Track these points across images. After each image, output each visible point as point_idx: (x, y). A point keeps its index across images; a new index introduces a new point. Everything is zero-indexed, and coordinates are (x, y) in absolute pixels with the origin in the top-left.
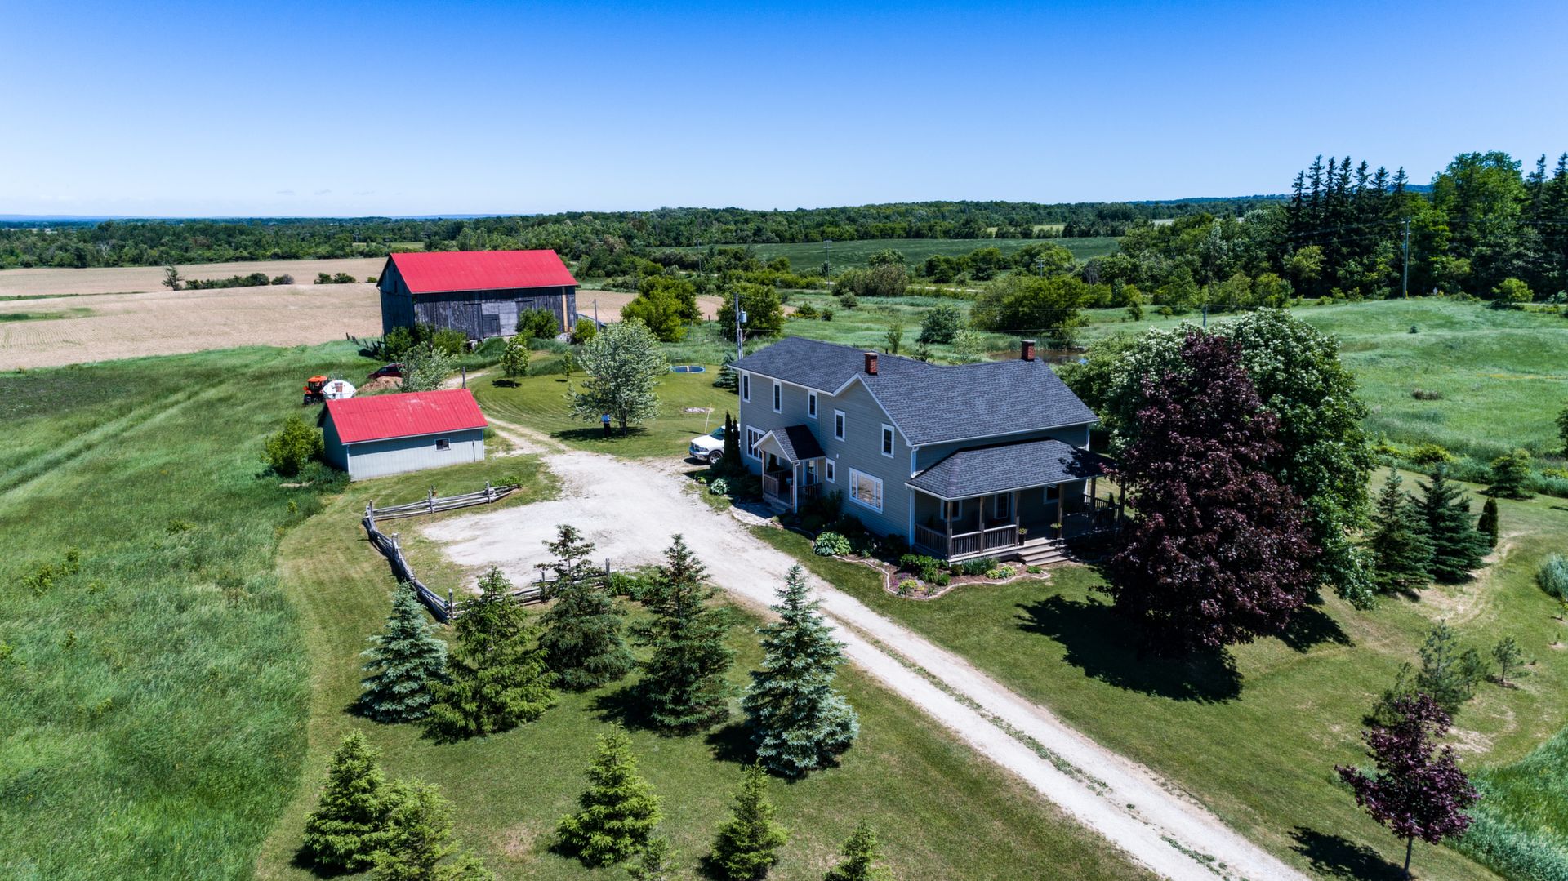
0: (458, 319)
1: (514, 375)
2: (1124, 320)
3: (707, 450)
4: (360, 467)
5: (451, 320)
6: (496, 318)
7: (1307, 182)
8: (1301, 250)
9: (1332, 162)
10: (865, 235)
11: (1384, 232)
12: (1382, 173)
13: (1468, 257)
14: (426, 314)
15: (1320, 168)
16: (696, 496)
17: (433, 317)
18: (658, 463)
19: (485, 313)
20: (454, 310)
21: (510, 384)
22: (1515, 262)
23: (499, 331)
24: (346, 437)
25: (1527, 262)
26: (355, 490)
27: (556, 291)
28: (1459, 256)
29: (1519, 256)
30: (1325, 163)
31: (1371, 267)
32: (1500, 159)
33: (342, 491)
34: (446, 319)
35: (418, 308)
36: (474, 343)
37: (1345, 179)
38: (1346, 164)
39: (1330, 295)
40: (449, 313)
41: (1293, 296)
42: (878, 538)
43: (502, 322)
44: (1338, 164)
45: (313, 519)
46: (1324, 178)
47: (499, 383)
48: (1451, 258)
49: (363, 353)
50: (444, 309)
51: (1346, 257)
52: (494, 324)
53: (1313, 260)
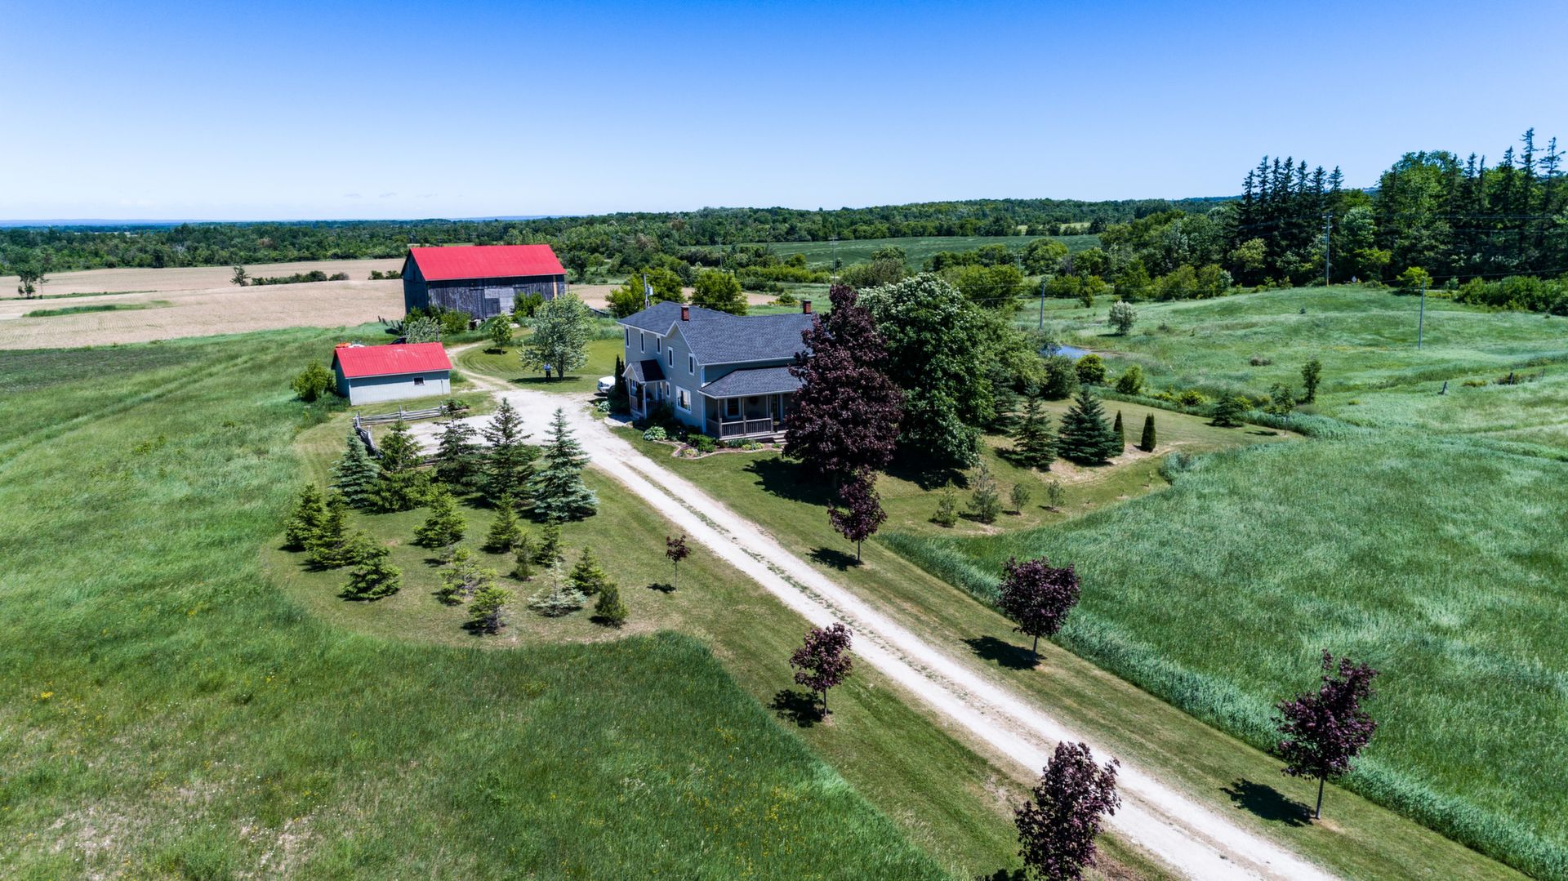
0: (465, 302)
1: (502, 345)
3: (605, 386)
4: (358, 395)
5: (459, 303)
6: (497, 301)
7: (1256, 181)
9: (1277, 162)
11: (1321, 226)
13: (1391, 248)
14: (438, 296)
15: (1267, 168)
17: (445, 300)
18: (574, 396)
19: (487, 297)
20: (461, 294)
21: (498, 352)
23: (499, 311)
24: (348, 374)
27: (548, 279)
30: (1271, 163)
31: (1305, 259)
33: (344, 411)
34: (454, 301)
35: (431, 293)
36: (478, 322)
37: (1288, 178)
38: (1289, 164)
39: (1264, 283)
40: (457, 296)
41: (1233, 285)
42: (682, 428)
43: (502, 305)
44: (1282, 164)
45: (322, 425)
46: (1270, 177)
47: (490, 351)
48: (1375, 249)
49: (388, 331)
50: (453, 293)
51: (1284, 251)
52: (495, 306)
53: (1255, 251)
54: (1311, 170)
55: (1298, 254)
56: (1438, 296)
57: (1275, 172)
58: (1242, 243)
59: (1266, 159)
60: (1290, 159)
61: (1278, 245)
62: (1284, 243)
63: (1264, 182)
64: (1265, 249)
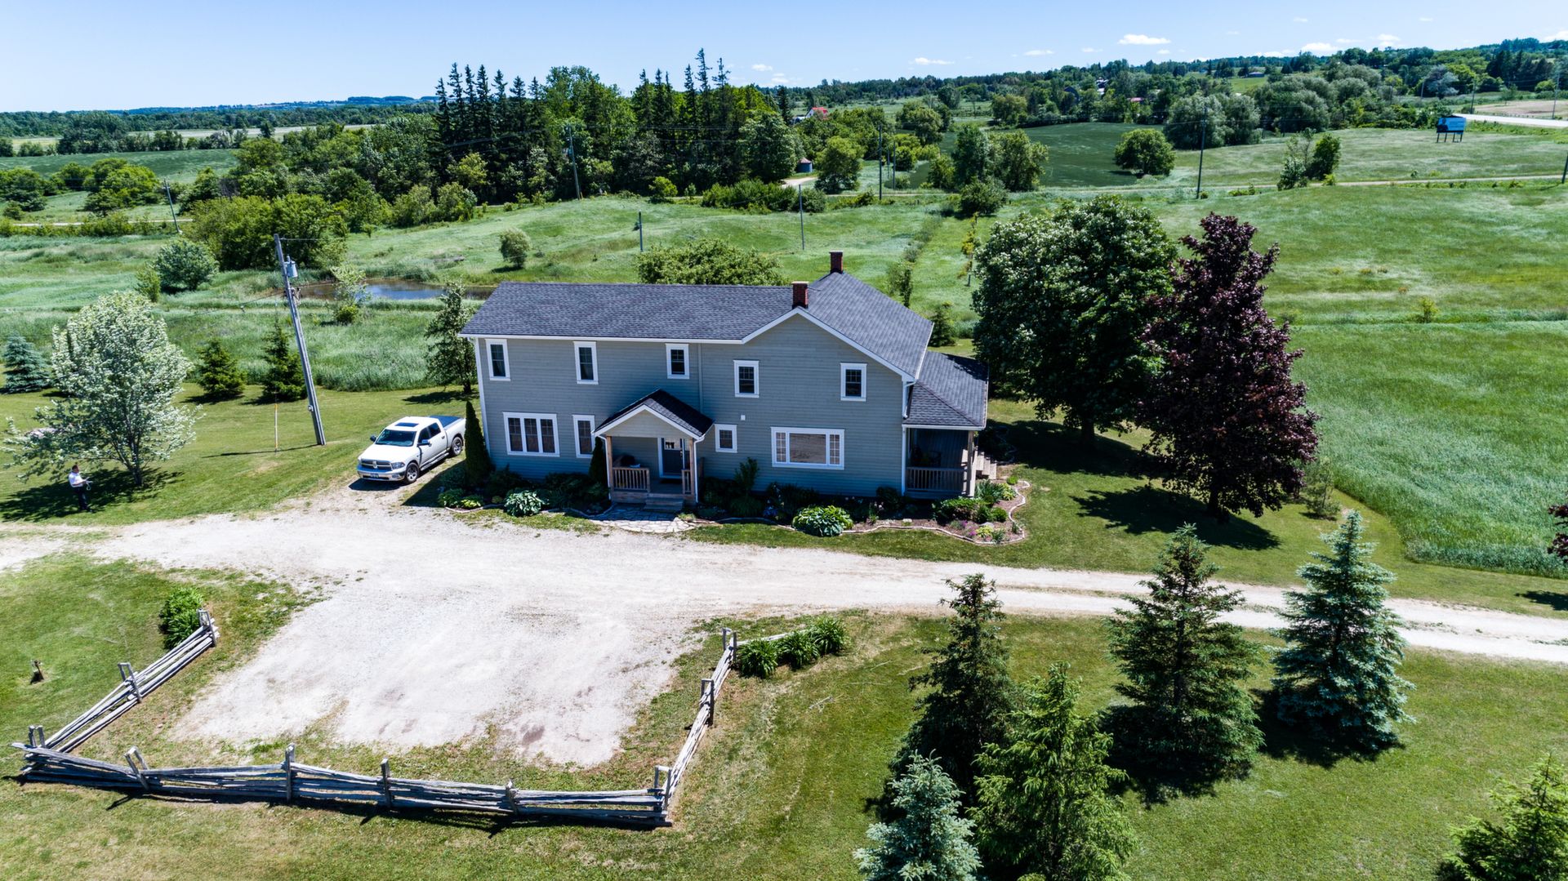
3: (401, 465)
7: (449, 90)
8: (464, 159)
9: (468, 71)
11: (535, 139)
12: (519, 83)
15: (458, 76)
25: (657, 162)
28: (602, 159)
29: (649, 157)
31: (530, 172)
32: (582, 72)
39: (515, 201)
41: (479, 203)
53: (477, 168)
55: (519, 169)
56: (687, 203)
57: (468, 81)
58: (458, 160)
59: (455, 66)
60: (482, 68)
62: (504, 156)
64: (485, 163)
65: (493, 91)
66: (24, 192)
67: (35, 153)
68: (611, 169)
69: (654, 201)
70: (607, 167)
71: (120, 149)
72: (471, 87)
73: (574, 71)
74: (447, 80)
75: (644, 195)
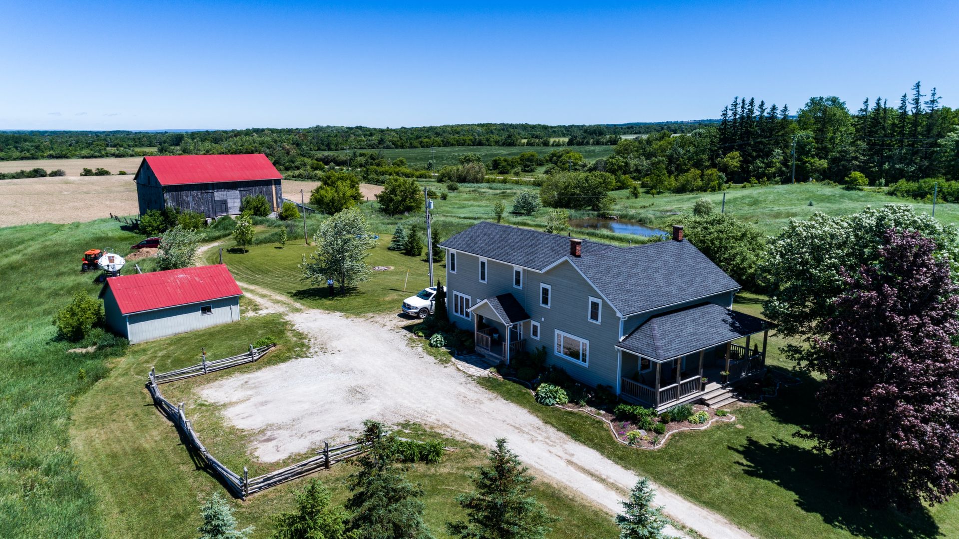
0: (197, 203)
1: (244, 245)
2: (628, 198)
3: (417, 308)
4: (138, 333)
5: (192, 204)
6: (225, 202)
7: (730, 113)
8: (729, 155)
9: (743, 101)
10: (446, 144)
11: (777, 144)
12: (774, 108)
13: (826, 158)
14: (173, 199)
15: (737, 104)
16: (420, 349)
17: (179, 202)
18: (378, 318)
19: (216, 199)
20: (194, 197)
21: (241, 251)
22: (853, 162)
23: (227, 210)
24: (126, 308)
25: (860, 162)
26: (134, 352)
27: (268, 183)
28: (820, 158)
29: (856, 158)
30: (739, 101)
31: (769, 165)
32: (834, 100)
34: (188, 203)
35: (167, 196)
36: (209, 220)
37: (751, 111)
38: (752, 103)
39: (750, 182)
40: (190, 199)
41: (726, 182)
42: (590, 389)
43: (229, 205)
44: (747, 102)
45: (101, 383)
46: (739, 110)
47: (233, 251)
48: (817, 159)
49: (124, 228)
50: (187, 196)
51: (755, 158)
52: (224, 207)
53: (735, 160)
54: (768, 107)
55: (763, 162)
56: (875, 191)
57: (743, 107)
58: (725, 154)
59: (736, 98)
60: (753, 99)
61: (750, 155)
62: (754, 154)
63: (735, 114)
64: (741, 159)
65: (757, 113)
66: (529, 163)
67: (558, 145)
68: (826, 165)
69: (848, 189)
70: (824, 163)
71: (593, 144)
72: (743, 111)
73: (828, 100)
74: (730, 107)
75: (840, 183)
